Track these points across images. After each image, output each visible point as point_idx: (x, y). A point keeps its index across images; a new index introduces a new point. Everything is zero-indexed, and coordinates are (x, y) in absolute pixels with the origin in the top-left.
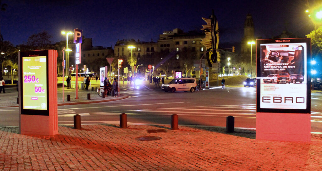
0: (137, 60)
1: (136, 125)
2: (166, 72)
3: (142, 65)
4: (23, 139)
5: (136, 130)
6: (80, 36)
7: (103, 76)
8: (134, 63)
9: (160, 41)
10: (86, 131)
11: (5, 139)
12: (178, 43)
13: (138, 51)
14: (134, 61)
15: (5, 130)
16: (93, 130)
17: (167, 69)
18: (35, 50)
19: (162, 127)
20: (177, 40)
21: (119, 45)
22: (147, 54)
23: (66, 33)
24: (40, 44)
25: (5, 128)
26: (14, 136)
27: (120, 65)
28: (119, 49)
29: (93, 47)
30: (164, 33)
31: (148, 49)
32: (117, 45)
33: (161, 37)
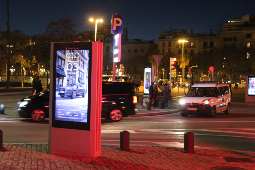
0: (189, 59)
1: (206, 150)
2: (231, 77)
3: (197, 66)
4: (55, 160)
5: (208, 157)
6: (120, 24)
7: (148, 80)
8: (185, 63)
9: (223, 32)
10: (138, 155)
11: (31, 160)
12: (249, 36)
13: (191, 47)
14: (185, 60)
15: (28, 147)
16: (147, 153)
17: (232, 74)
18: (74, 42)
19: (245, 155)
20: (248, 32)
21: (164, 37)
22: (204, 50)
23: (95, 20)
24: (61, 35)
25: (27, 144)
26: (42, 156)
27: (172, 65)
28: (164, 43)
29: (128, 40)
30: (229, 22)
31: (205, 44)
32: (162, 37)
33: (225, 28)
